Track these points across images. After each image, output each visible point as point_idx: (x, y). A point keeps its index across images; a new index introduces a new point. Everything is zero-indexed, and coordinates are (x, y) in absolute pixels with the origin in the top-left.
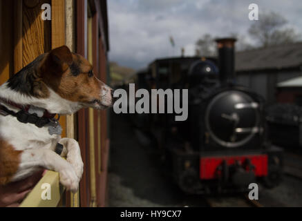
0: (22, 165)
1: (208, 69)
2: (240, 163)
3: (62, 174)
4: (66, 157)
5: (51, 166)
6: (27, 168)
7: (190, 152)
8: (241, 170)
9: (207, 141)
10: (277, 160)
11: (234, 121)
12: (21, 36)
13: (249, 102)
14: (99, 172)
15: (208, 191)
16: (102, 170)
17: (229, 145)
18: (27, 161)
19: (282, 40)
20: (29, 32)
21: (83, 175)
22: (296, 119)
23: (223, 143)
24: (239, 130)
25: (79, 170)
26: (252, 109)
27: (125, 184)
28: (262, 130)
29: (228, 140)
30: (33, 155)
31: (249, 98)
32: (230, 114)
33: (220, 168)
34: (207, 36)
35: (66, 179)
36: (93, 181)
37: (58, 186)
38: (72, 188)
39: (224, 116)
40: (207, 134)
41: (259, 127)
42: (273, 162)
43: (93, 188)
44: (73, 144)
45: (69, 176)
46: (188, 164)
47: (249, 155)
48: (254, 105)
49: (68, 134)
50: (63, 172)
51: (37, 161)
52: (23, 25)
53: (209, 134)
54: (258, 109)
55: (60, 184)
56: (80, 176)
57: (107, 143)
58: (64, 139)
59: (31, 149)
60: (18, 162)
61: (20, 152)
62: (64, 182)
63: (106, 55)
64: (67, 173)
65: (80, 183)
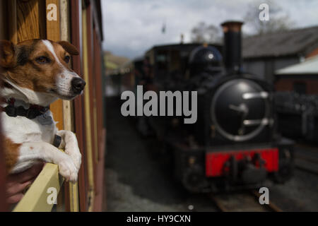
0: (21, 158)
1: (211, 56)
2: (249, 158)
3: (61, 166)
4: (64, 149)
5: (50, 158)
6: (26, 160)
7: (195, 147)
8: (251, 167)
9: (213, 135)
10: (288, 154)
11: (242, 113)
12: (16, 30)
13: (258, 91)
14: (97, 161)
15: (214, 189)
16: (99, 159)
17: (237, 138)
18: (26, 155)
19: (277, 27)
20: (23, 26)
21: (81, 166)
22: (297, 107)
23: (230, 137)
24: (247, 122)
25: (78, 162)
26: (262, 99)
27: (124, 181)
28: (272, 122)
29: (236, 134)
30: (32, 148)
31: (258, 87)
32: (237, 104)
33: (228, 164)
34: (202, 24)
35: (65, 170)
36: (91, 170)
37: (57, 177)
38: (71, 179)
39: (232, 107)
40: (213, 127)
41: (269, 118)
42: (284, 156)
43: (91, 177)
44: (70, 137)
45: (68, 167)
46: (192, 160)
47: (258, 149)
48: (264, 95)
49: (65, 126)
50: (62, 163)
51: (36, 154)
52: (18, 19)
53: (216, 127)
54: (268, 98)
55: (60, 175)
56: (79, 167)
57: (104, 132)
58: (61, 131)
59: (29, 142)
60: (17, 155)
61: (19, 145)
62: (64, 174)
63: (100, 46)
64: (65, 165)
65: (79, 174)
